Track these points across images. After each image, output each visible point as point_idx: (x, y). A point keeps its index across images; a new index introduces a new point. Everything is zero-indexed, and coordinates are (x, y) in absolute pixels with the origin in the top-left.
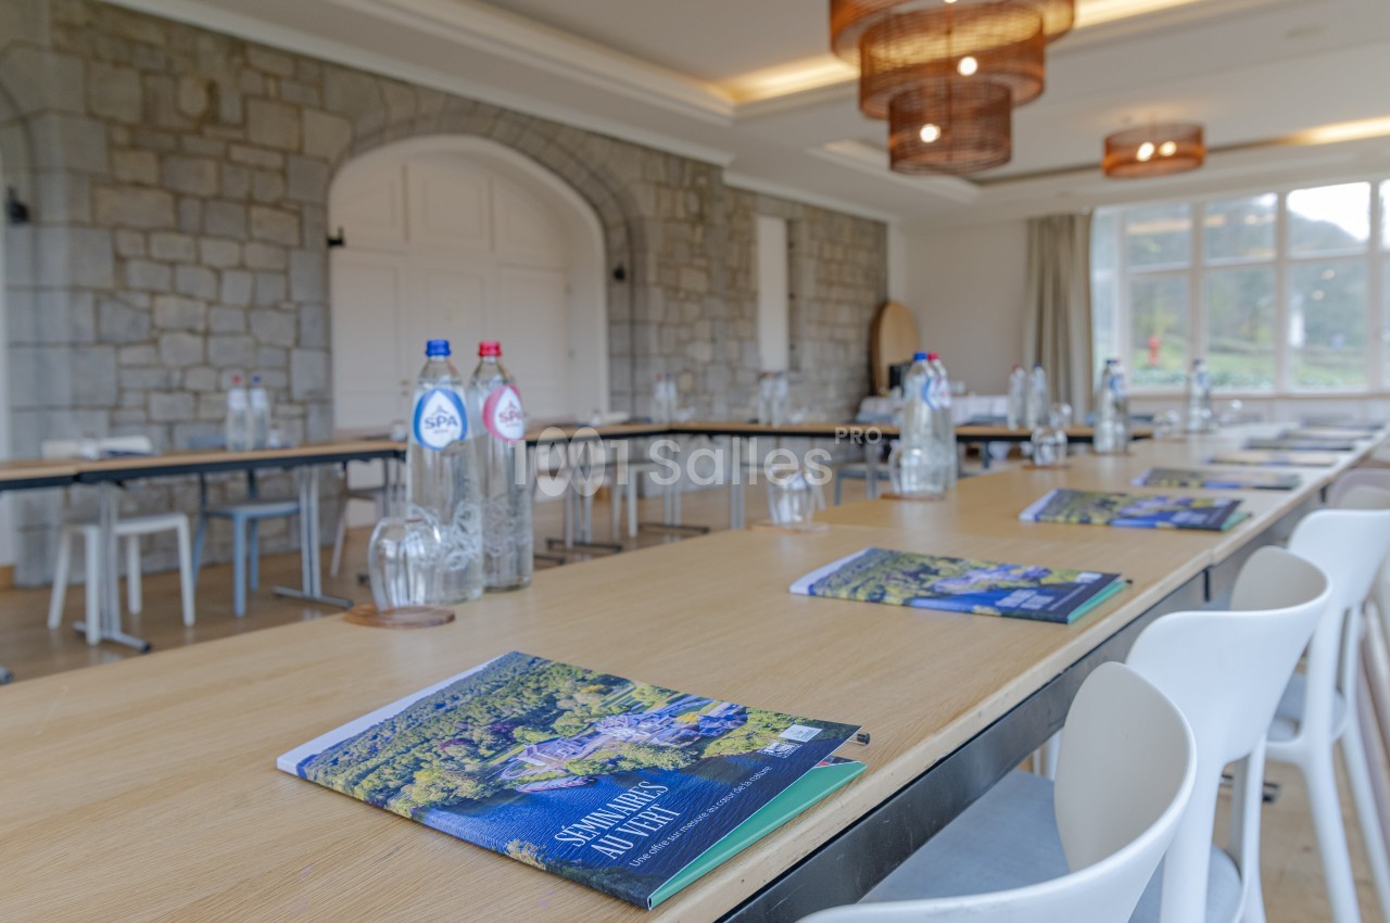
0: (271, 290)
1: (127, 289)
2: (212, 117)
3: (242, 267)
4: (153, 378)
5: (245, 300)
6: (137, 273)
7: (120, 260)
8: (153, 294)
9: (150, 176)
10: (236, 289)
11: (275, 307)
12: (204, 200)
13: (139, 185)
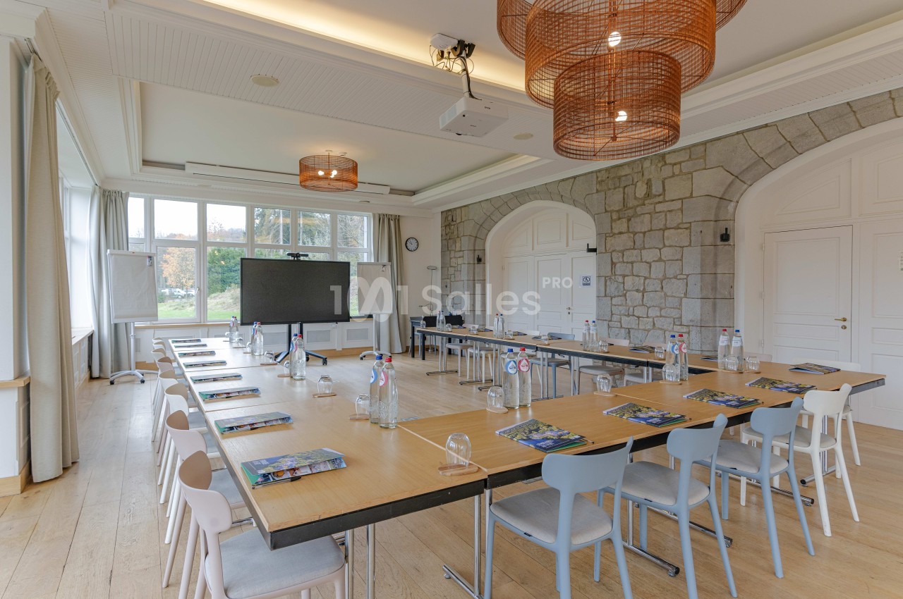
0: (672, 270)
1: (615, 275)
2: (648, 195)
3: (660, 260)
4: (623, 310)
5: (660, 276)
6: (620, 269)
7: (613, 264)
8: (624, 276)
9: (624, 229)
10: (657, 270)
11: (675, 277)
12: (644, 233)
13: (621, 233)
